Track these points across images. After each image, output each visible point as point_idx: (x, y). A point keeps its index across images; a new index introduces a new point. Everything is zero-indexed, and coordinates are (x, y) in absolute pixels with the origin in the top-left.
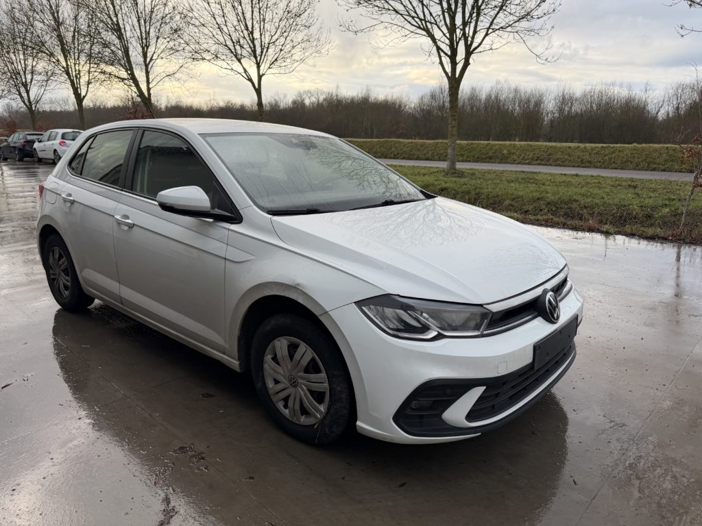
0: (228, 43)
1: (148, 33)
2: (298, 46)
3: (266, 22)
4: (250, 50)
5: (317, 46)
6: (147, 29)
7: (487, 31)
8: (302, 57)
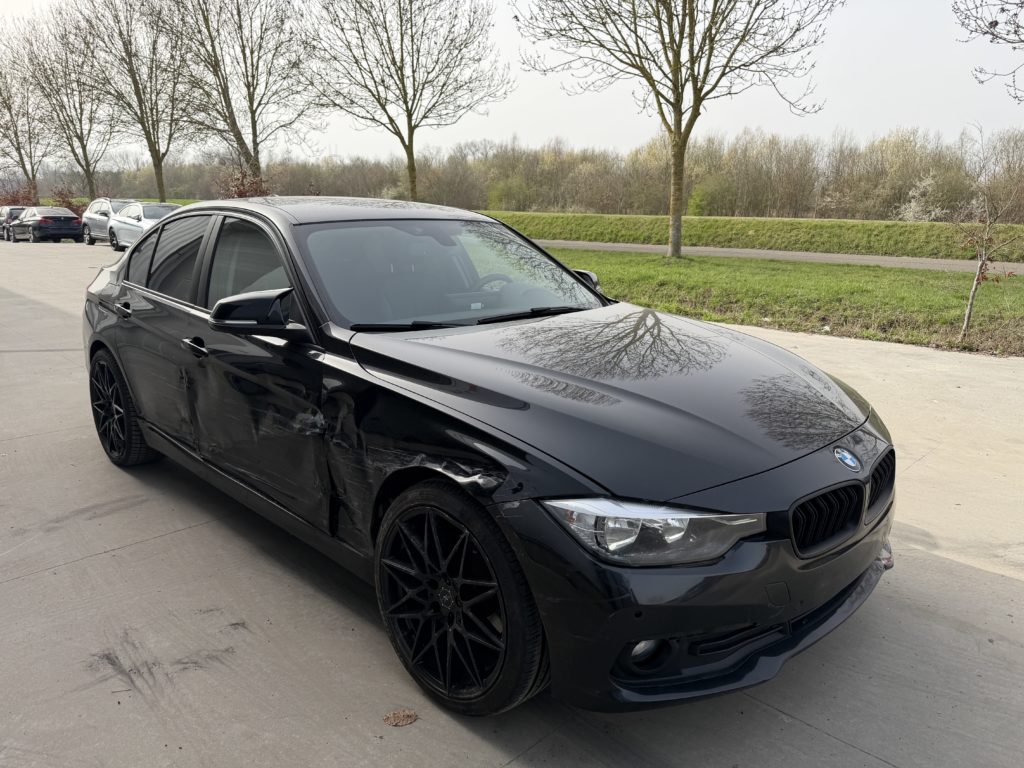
1: (255, 66)
5: (489, 85)
6: (255, 60)
7: (724, 70)
8: (469, 102)
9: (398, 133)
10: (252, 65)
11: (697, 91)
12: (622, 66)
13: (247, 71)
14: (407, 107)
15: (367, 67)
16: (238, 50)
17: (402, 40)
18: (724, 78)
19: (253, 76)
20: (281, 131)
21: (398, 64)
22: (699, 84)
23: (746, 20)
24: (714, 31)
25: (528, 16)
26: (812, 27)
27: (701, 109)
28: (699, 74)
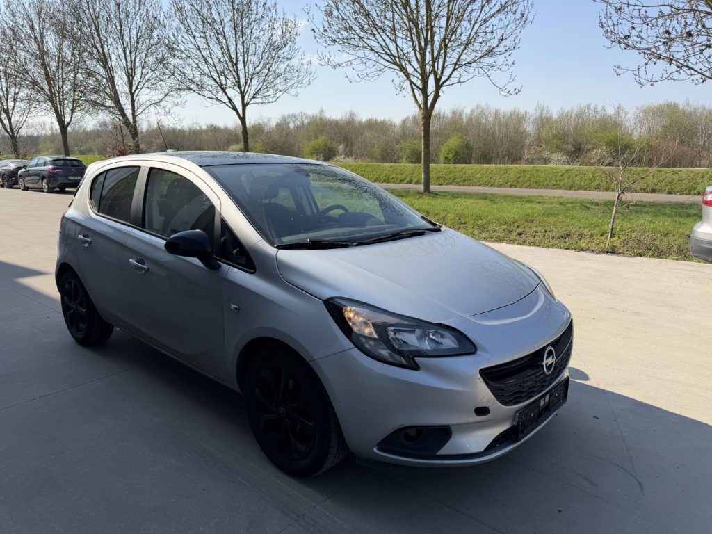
1: (133, 63)
2: (281, 77)
4: (234, 81)
5: (298, 77)
6: (133, 59)
7: (455, 66)
8: (284, 87)
9: (235, 109)
10: (131, 61)
11: (437, 81)
12: (387, 64)
13: (127, 66)
14: (241, 91)
15: (211, 62)
16: (121, 51)
17: (236, 45)
18: (455, 72)
19: (131, 69)
20: (152, 108)
22: (438, 76)
23: (468, 33)
24: (447, 41)
25: (322, 30)
26: (512, 38)
27: (441, 93)
28: (438, 69)
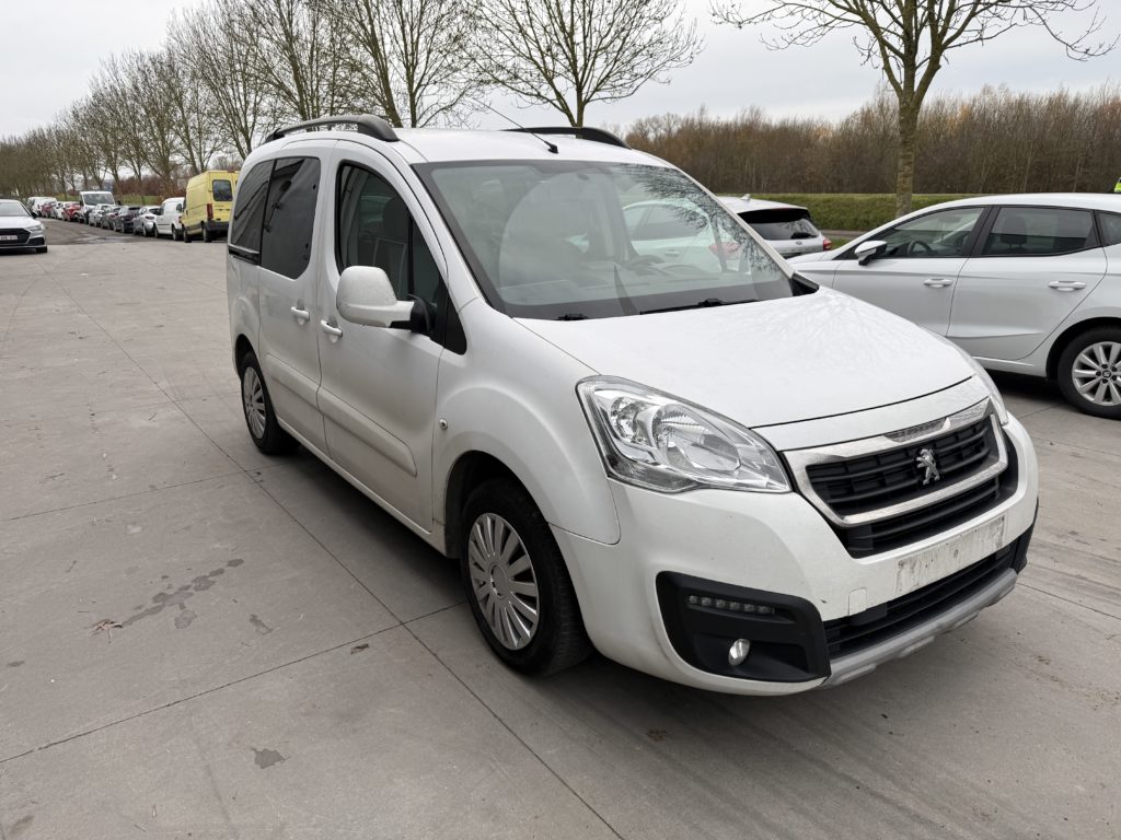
0: (533, 53)
1: (415, 44)
2: (644, 52)
3: (593, 16)
4: (568, 63)
5: (673, 49)
6: (415, 38)
7: (975, 8)
8: (648, 69)
9: (566, 110)
10: (412, 42)
11: (937, 38)
12: (839, 12)
13: (406, 50)
14: (577, 79)
15: (532, 35)
18: (974, 19)
19: (412, 54)
20: (441, 114)
21: (568, 29)
22: (940, 29)
27: (942, 61)
28: (940, 16)
